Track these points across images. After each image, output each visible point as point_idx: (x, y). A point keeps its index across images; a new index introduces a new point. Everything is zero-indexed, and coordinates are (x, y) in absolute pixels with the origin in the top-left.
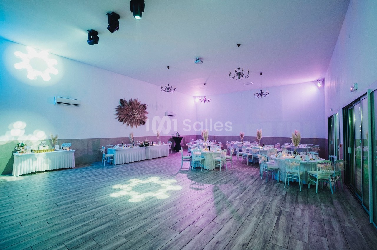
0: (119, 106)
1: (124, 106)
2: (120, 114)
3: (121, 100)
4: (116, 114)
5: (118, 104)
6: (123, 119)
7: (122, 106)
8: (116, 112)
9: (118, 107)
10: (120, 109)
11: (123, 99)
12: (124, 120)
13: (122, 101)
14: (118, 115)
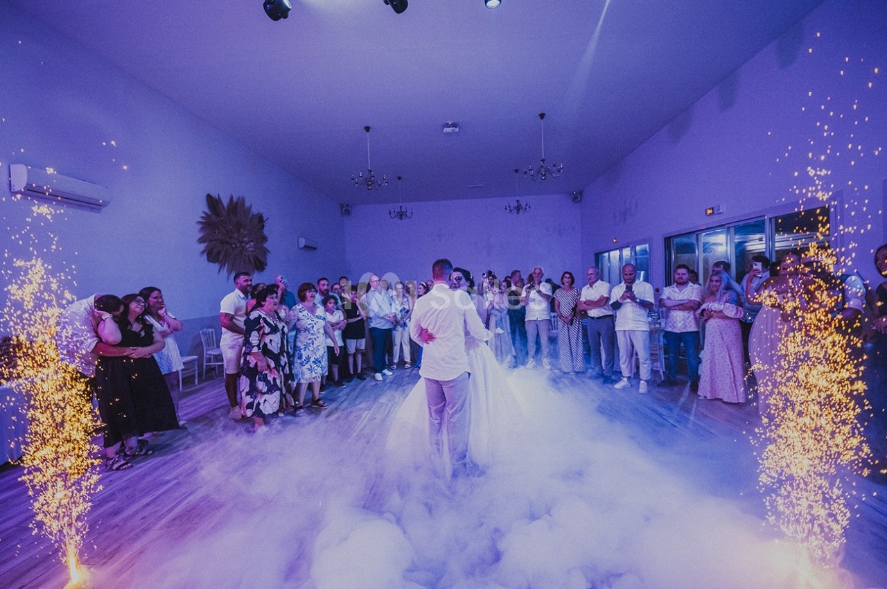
0: (204, 215)
1: (218, 215)
2: (211, 241)
3: (209, 197)
4: (201, 241)
5: (202, 208)
6: (219, 253)
7: (213, 216)
8: (200, 235)
9: (203, 217)
10: (209, 225)
11: (214, 195)
12: (221, 257)
13: (212, 202)
14: (204, 242)
